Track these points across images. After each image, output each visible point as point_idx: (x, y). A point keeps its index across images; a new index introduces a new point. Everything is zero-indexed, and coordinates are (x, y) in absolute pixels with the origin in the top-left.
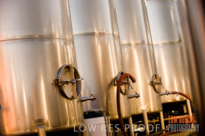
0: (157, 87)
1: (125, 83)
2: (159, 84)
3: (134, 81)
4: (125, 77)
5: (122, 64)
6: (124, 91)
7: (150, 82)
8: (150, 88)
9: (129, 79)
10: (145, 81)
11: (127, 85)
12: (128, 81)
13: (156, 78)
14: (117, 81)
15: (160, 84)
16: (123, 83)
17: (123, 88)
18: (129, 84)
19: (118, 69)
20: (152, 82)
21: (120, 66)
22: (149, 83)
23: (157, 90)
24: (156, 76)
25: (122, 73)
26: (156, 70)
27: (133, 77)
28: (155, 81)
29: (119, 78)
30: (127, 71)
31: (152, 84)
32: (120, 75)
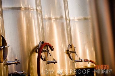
0: (71, 55)
1: (45, 51)
2: (73, 52)
3: (52, 49)
4: (45, 46)
5: (43, 35)
6: (43, 58)
7: (66, 51)
8: (66, 56)
9: (49, 47)
10: (62, 50)
11: (46, 53)
12: (47, 49)
13: (71, 48)
14: (38, 49)
15: (74, 52)
16: (42, 50)
18: (48, 51)
20: (68, 51)
21: (41, 37)
22: (65, 51)
23: (72, 58)
24: (71, 46)
25: (43, 42)
26: (71, 40)
27: (52, 46)
28: (70, 50)
29: (40, 46)
30: (47, 41)
31: (68, 53)
32: (41, 44)
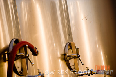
0: (72, 62)
1: (22, 57)
2: (75, 57)
3: (35, 53)
4: (22, 48)
5: (17, 27)
6: (19, 70)
7: (62, 55)
8: (61, 64)
9: (28, 50)
10: (53, 53)
11: (24, 60)
12: (26, 53)
13: (71, 49)
14: (8, 54)
15: (77, 57)
16: (17, 56)
17: (18, 64)
18: (27, 58)
19: (11, 34)
20: (65, 55)
21: (14, 30)
22: (59, 56)
23: (72, 67)
24: (70, 45)
25: (17, 41)
26: (70, 35)
27: (35, 47)
28: (69, 53)
29: (11, 48)
30: (24, 38)
31: (65, 58)
32: (13, 44)
